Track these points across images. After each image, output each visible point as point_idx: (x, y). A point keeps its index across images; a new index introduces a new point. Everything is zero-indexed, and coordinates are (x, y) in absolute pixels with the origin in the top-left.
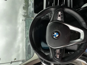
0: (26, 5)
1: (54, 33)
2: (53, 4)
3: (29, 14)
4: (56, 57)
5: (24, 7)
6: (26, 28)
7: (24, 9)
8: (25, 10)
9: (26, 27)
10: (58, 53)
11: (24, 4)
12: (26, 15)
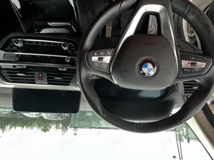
0: (39, 126)
1: (144, 74)
2: (60, 69)
3: (61, 117)
4: (203, 69)
5: (42, 130)
6: (94, 128)
7: (48, 130)
8: (50, 127)
9: (91, 128)
10: (192, 63)
11: (35, 128)
12: (63, 124)
